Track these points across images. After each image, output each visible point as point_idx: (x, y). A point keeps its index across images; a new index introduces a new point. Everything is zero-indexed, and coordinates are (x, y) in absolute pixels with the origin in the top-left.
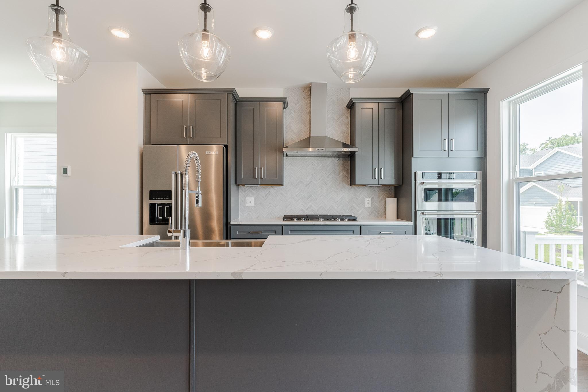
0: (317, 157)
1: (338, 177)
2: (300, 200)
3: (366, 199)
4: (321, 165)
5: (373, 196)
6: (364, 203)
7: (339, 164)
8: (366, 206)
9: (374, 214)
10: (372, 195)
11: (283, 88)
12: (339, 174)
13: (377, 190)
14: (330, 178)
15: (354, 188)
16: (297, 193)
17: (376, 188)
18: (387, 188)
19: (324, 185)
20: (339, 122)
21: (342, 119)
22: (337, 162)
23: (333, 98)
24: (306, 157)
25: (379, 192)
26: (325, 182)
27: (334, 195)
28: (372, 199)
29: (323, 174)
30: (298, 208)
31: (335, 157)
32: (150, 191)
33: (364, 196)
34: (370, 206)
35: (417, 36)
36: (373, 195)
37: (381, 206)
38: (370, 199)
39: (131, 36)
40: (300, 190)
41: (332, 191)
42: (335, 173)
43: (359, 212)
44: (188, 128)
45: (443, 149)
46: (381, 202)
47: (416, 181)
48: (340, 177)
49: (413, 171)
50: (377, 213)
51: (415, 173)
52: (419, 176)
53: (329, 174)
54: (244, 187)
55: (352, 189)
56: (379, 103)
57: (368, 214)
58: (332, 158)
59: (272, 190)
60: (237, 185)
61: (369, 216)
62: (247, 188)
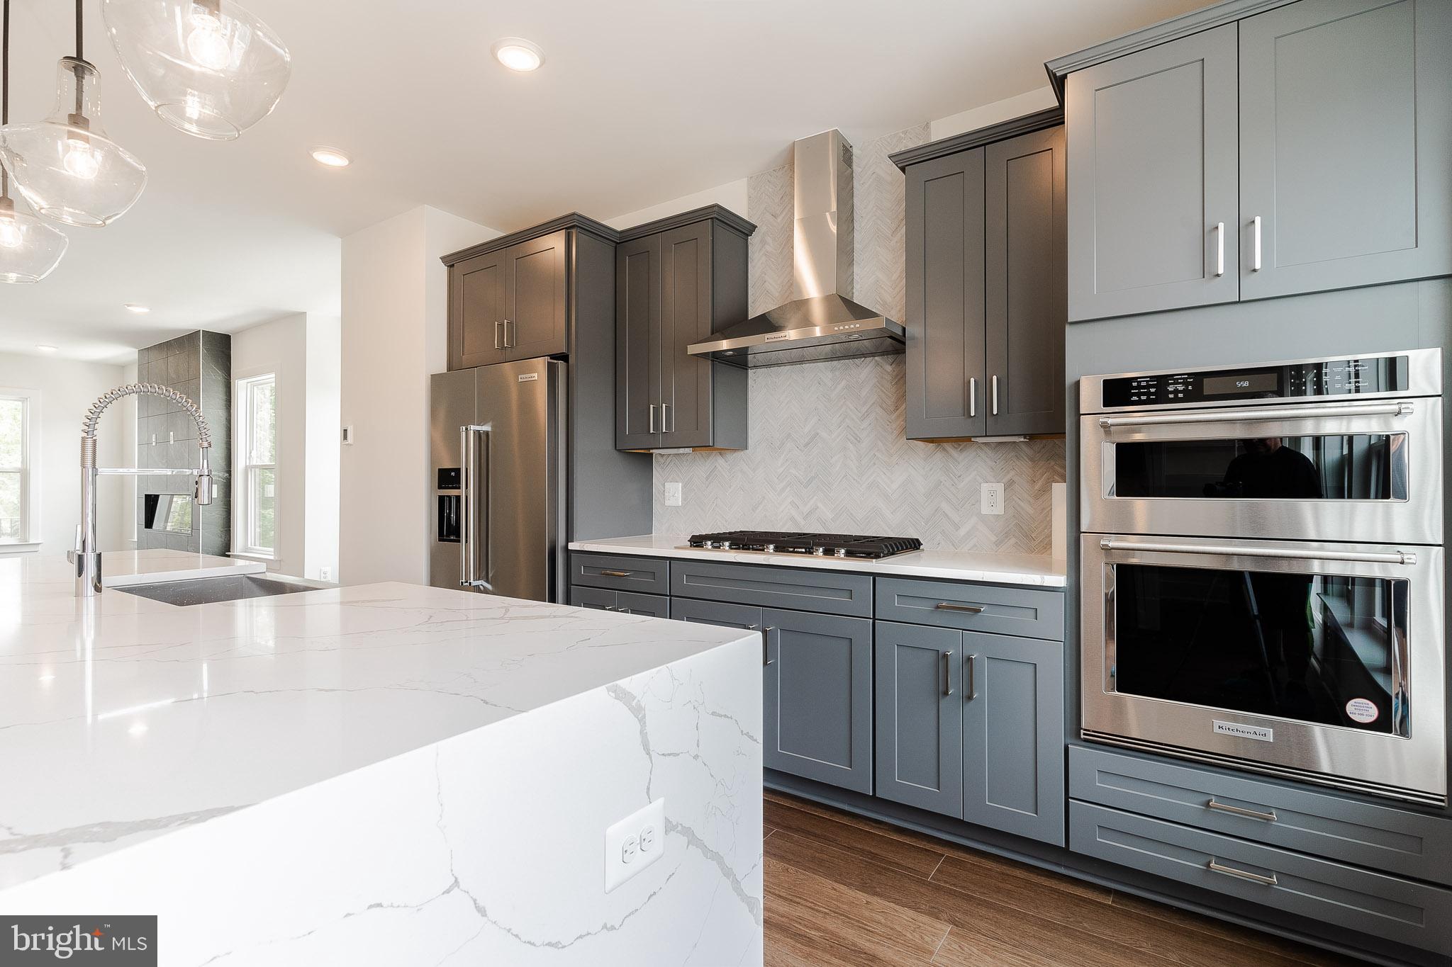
1: (893, 417)
2: (789, 488)
3: (986, 489)
4: (844, 383)
5: (1009, 477)
6: (979, 501)
7: (897, 375)
8: (985, 509)
9: (1014, 540)
10: (1008, 472)
11: (742, 180)
12: (897, 408)
13: (1027, 456)
14: (869, 422)
15: (944, 449)
16: (780, 471)
17: (1023, 447)
19: (851, 443)
22: (889, 368)
23: (876, 170)
25: (1032, 460)
26: (854, 433)
27: (881, 473)
28: (1009, 486)
29: (849, 411)
32: (440, 470)
33: (978, 478)
34: (999, 509)
36: (1012, 473)
37: (1043, 509)
38: (1000, 488)
39: (351, 162)
40: (787, 460)
41: (875, 464)
42: (884, 406)
43: (962, 532)
44: (501, 325)
45: (1206, 270)
46: (1037, 497)
47: (1078, 415)
48: (898, 417)
49: (1069, 379)
50: (1027, 536)
51: (1077, 384)
52: (1091, 395)
53: (864, 409)
54: (662, 456)
55: (939, 455)
56: (987, 146)
57: (994, 539)
58: (876, 358)
59: (720, 463)
60: (619, 451)
61: (998, 544)
62: (670, 459)
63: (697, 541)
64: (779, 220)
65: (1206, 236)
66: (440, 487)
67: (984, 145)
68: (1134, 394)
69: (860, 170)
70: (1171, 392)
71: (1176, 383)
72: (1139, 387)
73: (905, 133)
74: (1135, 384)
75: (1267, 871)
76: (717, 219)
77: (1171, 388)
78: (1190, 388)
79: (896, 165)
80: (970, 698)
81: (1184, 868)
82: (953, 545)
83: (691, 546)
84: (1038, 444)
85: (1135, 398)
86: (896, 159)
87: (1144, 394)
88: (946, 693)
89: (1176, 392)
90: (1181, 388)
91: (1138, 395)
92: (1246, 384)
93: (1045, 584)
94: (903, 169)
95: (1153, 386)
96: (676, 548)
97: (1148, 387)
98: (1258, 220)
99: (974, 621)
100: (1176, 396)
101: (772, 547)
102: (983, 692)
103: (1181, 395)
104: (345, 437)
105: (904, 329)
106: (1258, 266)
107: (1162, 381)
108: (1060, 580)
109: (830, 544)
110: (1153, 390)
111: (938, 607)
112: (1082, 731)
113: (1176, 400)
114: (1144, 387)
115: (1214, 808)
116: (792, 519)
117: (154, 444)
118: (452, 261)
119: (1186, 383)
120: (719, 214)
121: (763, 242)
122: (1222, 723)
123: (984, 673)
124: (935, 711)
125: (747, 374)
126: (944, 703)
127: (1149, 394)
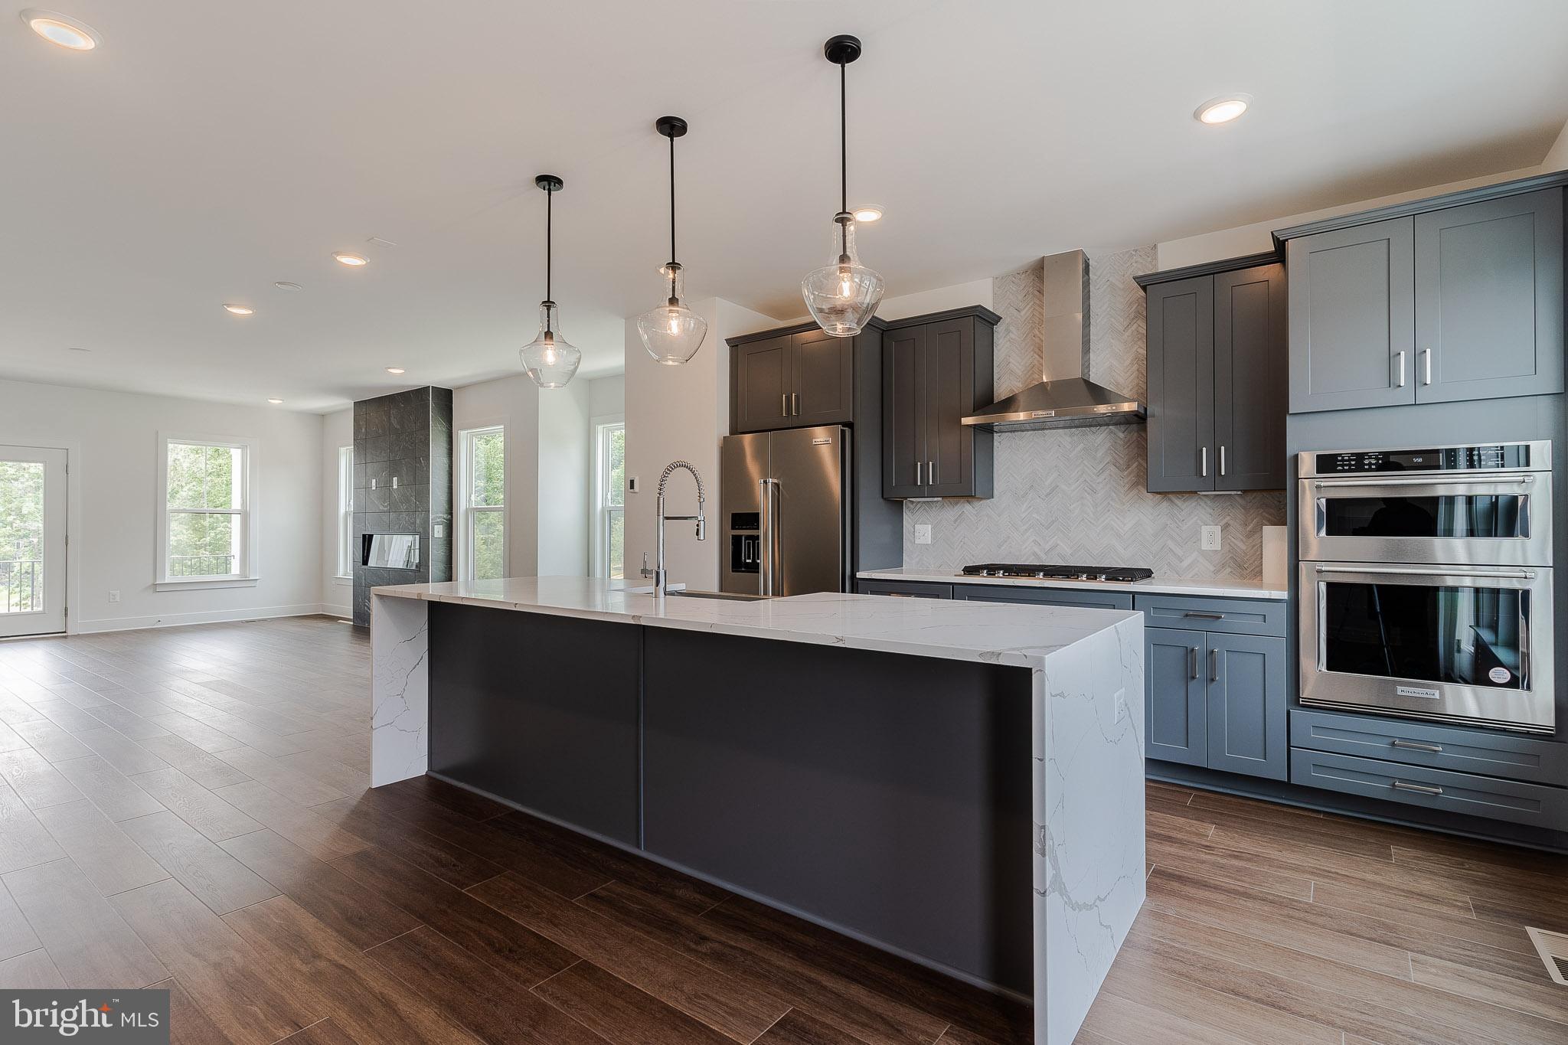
0: (1071, 427)
1: (1125, 473)
2: (1031, 530)
3: (1205, 530)
4: (1080, 447)
5: (1225, 521)
6: (1200, 540)
7: (1129, 441)
8: (1205, 546)
9: (1229, 570)
10: (1224, 517)
11: (990, 281)
12: (1128, 467)
13: (1241, 505)
14: (1104, 477)
15: (1170, 499)
16: (1023, 516)
17: (1237, 498)
18: (1273, 498)
19: (1088, 494)
20: (1128, 336)
21: (1135, 326)
22: (1121, 435)
23: (1110, 279)
24: (1043, 429)
25: (1244, 508)
26: (1091, 486)
27: (1114, 518)
28: (1225, 528)
29: (1086, 469)
30: (1026, 548)
31: (1115, 424)
32: (733, 514)
33: (1198, 521)
34: (1217, 546)
35: (1197, 119)
36: (1228, 518)
37: (1254, 546)
38: (1217, 529)
40: (1030, 507)
41: (1109, 510)
42: (1118, 465)
43: (1185, 563)
44: (789, 399)
45: (1392, 382)
46: (1248, 537)
47: (1297, 478)
48: (1130, 474)
49: (1290, 452)
50: (1240, 566)
51: (1296, 456)
52: (1307, 465)
53: (1101, 466)
54: (912, 502)
55: (1165, 504)
56: (1215, 275)
57: (1212, 568)
58: (1110, 427)
59: (967, 509)
60: (885, 499)
61: (1216, 572)
62: (919, 506)
63: (970, 570)
64: (1023, 313)
65: (1392, 358)
66: (733, 528)
67: (1213, 274)
68: (1340, 465)
69: (1096, 277)
70: (1366, 465)
71: (1370, 458)
72: (1343, 460)
73: (1136, 251)
74: (1340, 458)
75: (1436, 786)
76: (977, 316)
77: (1366, 462)
78: (1380, 462)
79: (1139, 285)
80: (1213, 680)
81: (1376, 788)
82: (1177, 574)
83: (965, 574)
84: (1250, 497)
85: (1340, 468)
86: (1139, 280)
87: (1346, 465)
88: (1193, 678)
89: (1370, 464)
90: (1373, 461)
91: (1342, 466)
92: (1420, 460)
93: (1272, 598)
94: (1144, 288)
95: (1353, 460)
96: (956, 576)
97: (1350, 460)
98: (1428, 351)
99: (1215, 625)
100: (1370, 467)
101: (1042, 574)
102: (1223, 675)
103: (1373, 467)
104: (632, 487)
105: (1146, 409)
106: (1428, 382)
107: (1360, 457)
108: (1284, 595)
109: (1093, 573)
110: (1353, 463)
111: (1187, 615)
112: (1301, 699)
113: (1370, 470)
114: (1346, 461)
115: (1399, 746)
116: (1035, 554)
117: (374, 488)
118: (735, 344)
119: (1377, 459)
120: (980, 312)
121: (1008, 331)
122: (1403, 688)
123: (1224, 662)
124: (1185, 689)
125: (993, 436)
126: (1192, 684)
127: (1350, 465)
